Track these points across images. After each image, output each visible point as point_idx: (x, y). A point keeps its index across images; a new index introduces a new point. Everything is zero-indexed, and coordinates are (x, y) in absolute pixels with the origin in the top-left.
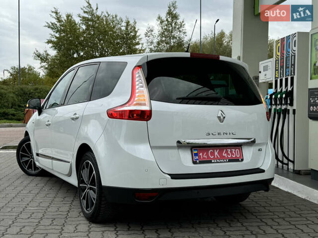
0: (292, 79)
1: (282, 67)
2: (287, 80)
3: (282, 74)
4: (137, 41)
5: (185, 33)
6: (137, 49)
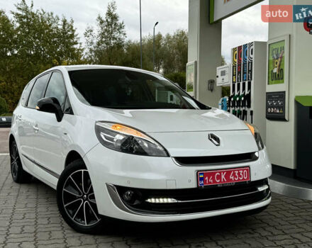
0: (249, 84)
1: (239, 72)
2: (244, 84)
3: (239, 79)
4: (75, 40)
5: (125, 34)
6: (74, 49)
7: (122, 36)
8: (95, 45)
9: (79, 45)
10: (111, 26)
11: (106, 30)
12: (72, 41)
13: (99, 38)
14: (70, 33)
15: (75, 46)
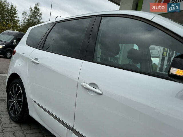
5: (41, 18)
6: (15, 20)
7: (40, 19)
8: (27, 19)
9: (17, 18)
10: (36, 13)
11: (33, 14)
12: (14, 15)
13: (29, 17)
14: (14, 12)
15: (15, 18)
